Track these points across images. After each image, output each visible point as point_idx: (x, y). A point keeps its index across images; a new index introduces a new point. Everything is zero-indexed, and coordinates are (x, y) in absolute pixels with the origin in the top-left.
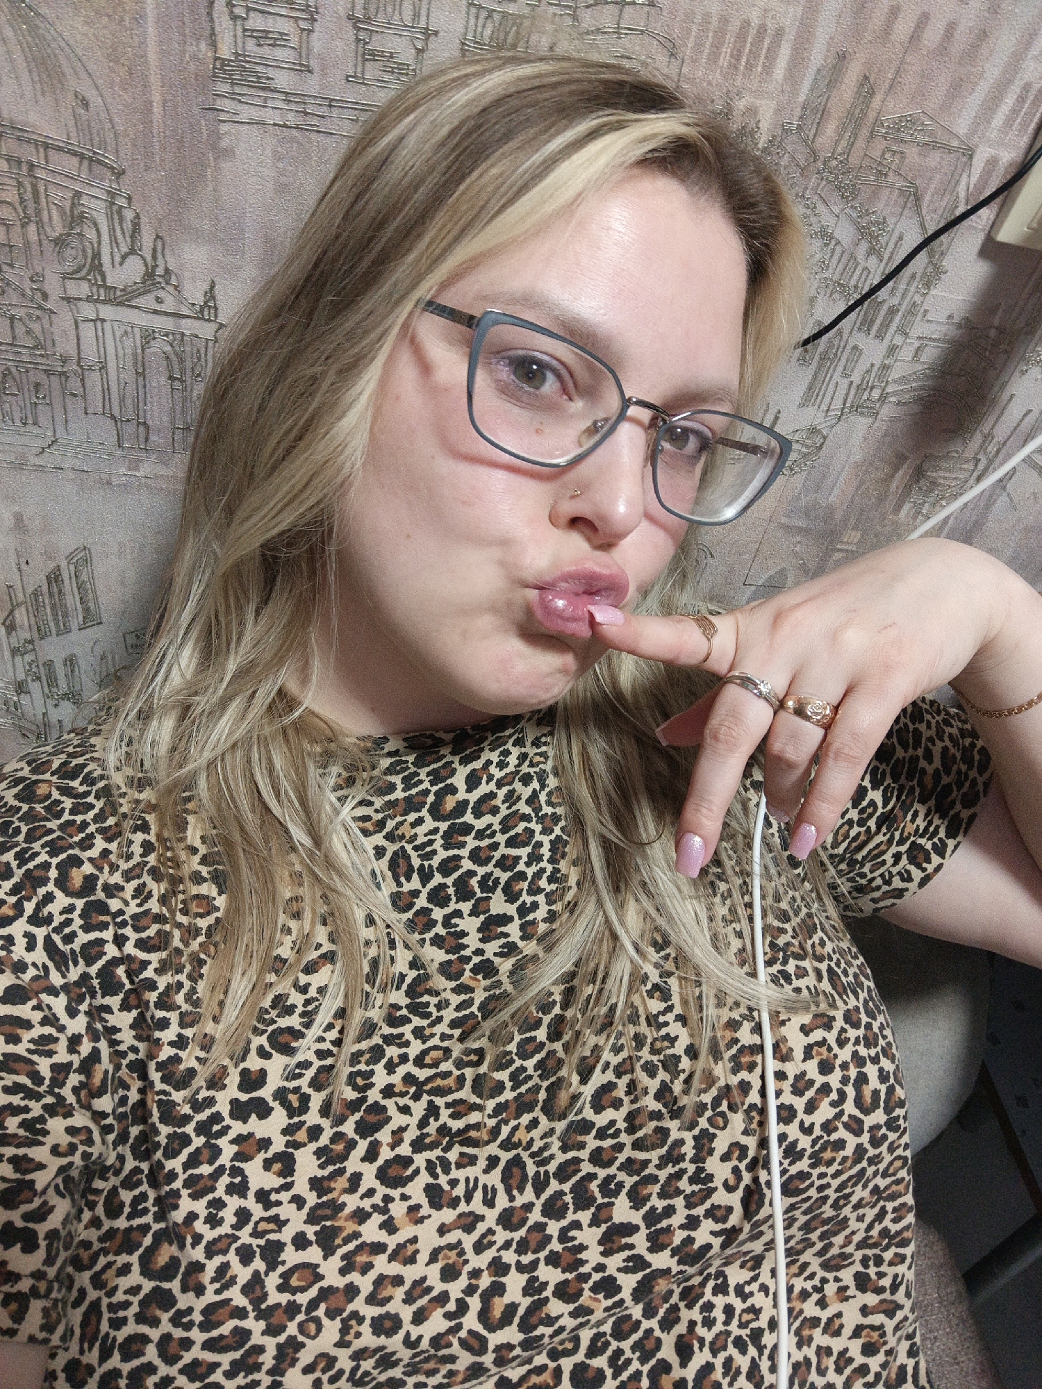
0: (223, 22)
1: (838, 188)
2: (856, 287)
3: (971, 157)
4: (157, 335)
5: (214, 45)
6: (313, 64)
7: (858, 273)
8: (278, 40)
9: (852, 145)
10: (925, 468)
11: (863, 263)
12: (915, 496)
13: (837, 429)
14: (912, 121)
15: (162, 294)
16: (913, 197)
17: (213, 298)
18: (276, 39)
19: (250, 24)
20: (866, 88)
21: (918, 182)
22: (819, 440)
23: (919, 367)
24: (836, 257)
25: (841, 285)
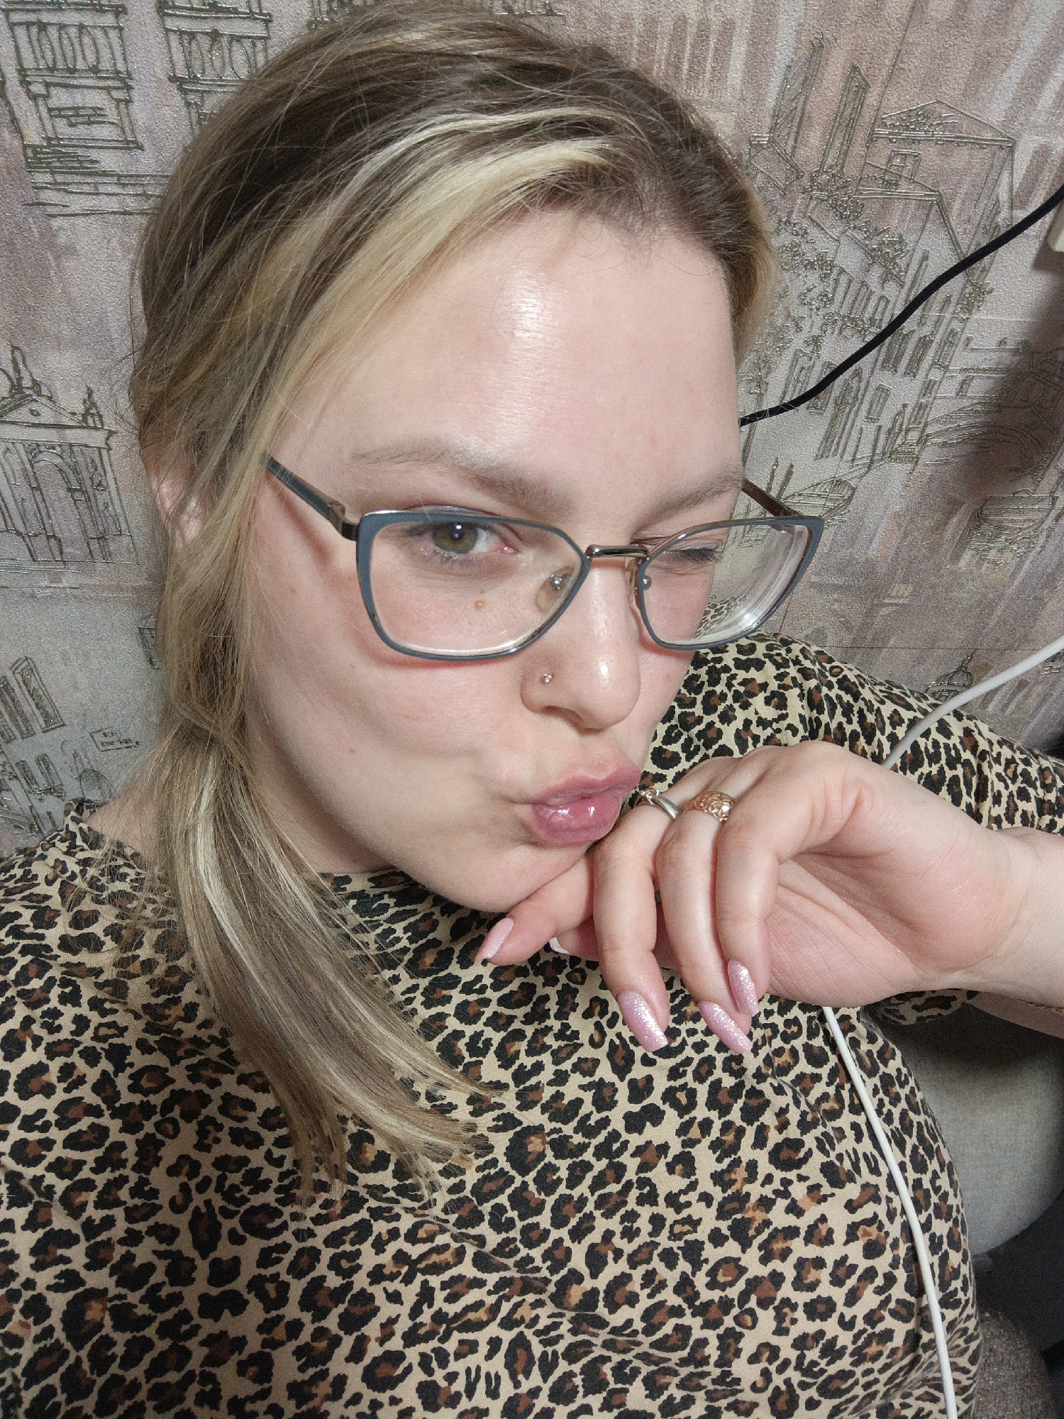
0: (22, 106)
1: (834, 207)
2: (872, 319)
3: (1012, 150)
4: (42, 448)
5: (18, 131)
6: (141, 138)
7: (872, 303)
8: (94, 116)
9: (846, 154)
10: (985, 512)
11: (878, 292)
12: (975, 543)
13: (869, 478)
14: (926, 114)
15: (34, 406)
16: (939, 208)
17: (94, 405)
18: (89, 116)
19: (54, 102)
20: (857, 84)
21: (941, 188)
22: (846, 493)
23: (966, 403)
24: (841, 291)
25: (853, 320)
